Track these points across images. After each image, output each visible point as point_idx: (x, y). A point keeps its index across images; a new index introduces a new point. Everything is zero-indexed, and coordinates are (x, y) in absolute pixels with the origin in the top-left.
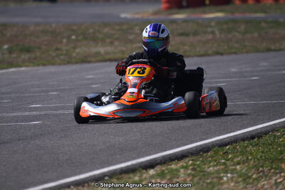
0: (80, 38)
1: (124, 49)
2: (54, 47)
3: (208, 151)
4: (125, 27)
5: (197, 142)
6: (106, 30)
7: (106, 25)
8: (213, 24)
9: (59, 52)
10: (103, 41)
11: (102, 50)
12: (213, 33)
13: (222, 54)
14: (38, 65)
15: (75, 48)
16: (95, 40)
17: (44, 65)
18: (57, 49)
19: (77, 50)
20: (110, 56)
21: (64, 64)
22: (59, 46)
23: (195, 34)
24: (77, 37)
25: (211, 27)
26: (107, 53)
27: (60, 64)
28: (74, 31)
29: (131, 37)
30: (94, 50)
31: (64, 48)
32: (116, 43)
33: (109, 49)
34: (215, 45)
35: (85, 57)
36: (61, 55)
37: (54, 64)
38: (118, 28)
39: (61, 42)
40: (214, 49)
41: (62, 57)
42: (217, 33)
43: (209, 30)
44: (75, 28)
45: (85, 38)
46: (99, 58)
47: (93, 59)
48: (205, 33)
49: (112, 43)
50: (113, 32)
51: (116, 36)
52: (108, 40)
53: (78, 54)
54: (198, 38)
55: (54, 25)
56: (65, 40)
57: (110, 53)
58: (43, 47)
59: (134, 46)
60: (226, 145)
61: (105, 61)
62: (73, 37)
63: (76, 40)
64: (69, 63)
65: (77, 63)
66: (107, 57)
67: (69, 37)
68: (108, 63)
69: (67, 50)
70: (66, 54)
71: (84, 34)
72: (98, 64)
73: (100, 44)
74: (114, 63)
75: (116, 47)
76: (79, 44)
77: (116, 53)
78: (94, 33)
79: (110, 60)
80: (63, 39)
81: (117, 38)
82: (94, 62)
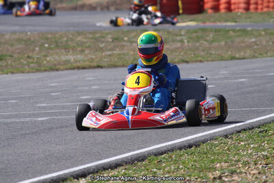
0: (53, 46)
1: (93, 57)
2: (26, 55)
3: (143, 160)
4: (98, 35)
5: (134, 150)
6: (79, 38)
7: (79, 33)
8: (183, 32)
9: (30, 60)
10: (74, 49)
11: (71, 58)
12: (182, 41)
13: (187, 62)
14: (7, 73)
15: (46, 56)
17: (13, 73)
18: (28, 57)
19: (48, 59)
20: (79, 64)
22: (31, 54)
24: (50, 45)
25: (181, 35)
26: (76, 61)
27: (29, 72)
28: (48, 39)
29: (102, 45)
30: (64, 58)
31: (36, 56)
32: (87, 52)
33: (79, 57)
34: (182, 53)
35: (55, 65)
36: (32, 63)
37: (22, 72)
38: (90, 36)
39: (34, 50)
40: (181, 57)
41: (32, 65)
42: (186, 41)
43: (179, 38)
44: (49, 36)
45: (57, 46)
46: (67, 66)
47: (61, 67)
48: (174, 41)
49: (82, 51)
50: (85, 40)
51: (87, 45)
52: (79, 49)
53: (48, 62)
55: (29, 33)
56: (37, 49)
57: (79, 61)
58: (16, 55)
59: (104, 54)
60: (162, 154)
61: (74, 69)
62: (46, 45)
63: (49, 48)
64: (38, 71)
65: (46, 71)
66: (75, 65)
67: (42, 45)
68: (75, 71)
69: (37, 58)
70: (37, 62)
71: (57, 42)
72: (66, 72)
73: (71, 52)
74: (82, 71)
75: (86, 56)
76: (51, 52)
77: (85, 61)
78: (67, 41)
79: (79, 68)
80: (36, 47)
81: (89, 47)
82: (63, 70)
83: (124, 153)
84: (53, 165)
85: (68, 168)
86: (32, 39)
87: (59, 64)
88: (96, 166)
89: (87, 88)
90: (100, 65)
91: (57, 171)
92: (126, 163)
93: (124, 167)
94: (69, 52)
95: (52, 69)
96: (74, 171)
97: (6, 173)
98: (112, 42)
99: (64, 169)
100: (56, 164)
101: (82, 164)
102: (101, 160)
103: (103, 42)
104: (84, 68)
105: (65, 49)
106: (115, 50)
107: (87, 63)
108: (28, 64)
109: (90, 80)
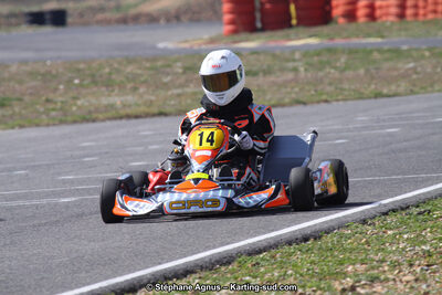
0: (86, 82)
1: (153, 98)
2: (44, 98)
3: (229, 263)
4: (159, 64)
5: (214, 247)
6: (129, 69)
7: (130, 61)
8: (297, 56)
9: (51, 106)
10: (121, 86)
11: (117, 100)
12: (295, 70)
13: (304, 103)
15: (75, 98)
16: (109, 84)
17: (21, 127)
18: (48, 101)
19: (79, 103)
20: (129, 111)
21: (54, 125)
22: (51, 96)
23: (268, 72)
24: (82, 80)
25: (294, 60)
26: (124, 105)
27: (48, 125)
28: (79, 70)
29: (167, 79)
30: (105, 101)
31: (59, 99)
32: (142, 90)
33: (130, 98)
34: (297, 89)
35: (90, 112)
36: (54, 109)
37: (38, 125)
38: (148, 65)
39: (56, 90)
40: (294, 96)
41: (53, 113)
42: (302, 69)
43: (291, 65)
44: (82, 66)
45: (94, 82)
46: (109, 115)
47: (101, 116)
48: (282, 70)
49: (135, 89)
50: (139, 72)
51: (142, 79)
52: (129, 86)
53: (79, 108)
54: (272, 78)
55: (49, 63)
56: (61, 87)
57: (130, 106)
58: (27, 98)
59: (170, 93)
60: (260, 252)
61: (121, 118)
62: (76, 81)
63: (81, 85)
64: (62, 122)
65: (75, 122)
66: (123, 112)
67: (70, 81)
68: (124, 121)
69: (62, 102)
70: (61, 109)
71: (93, 76)
72: (108, 123)
73: (116, 91)
74: (134, 121)
75: (141, 96)
76: (84, 92)
77: (138, 105)
78: (110, 74)
79: (128, 117)
80: (60, 83)
81: (145, 82)
82: (103, 120)
83: (199, 252)
84: (83, 274)
85: (107, 278)
86: (54, 72)
87: (97, 110)
88: (153, 274)
89: (141, 149)
90: (163, 110)
91: (89, 284)
92: (202, 268)
93: (198, 275)
94: (113, 91)
95: (85, 120)
96: (117, 284)
97: (7, 288)
98: (184, 73)
99: (101, 281)
100: (87, 272)
101: (130, 272)
102: (160, 264)
103: (168, 74)
104: (137, 117)
105: (107, 86)
106: (188, 86)
107: (143, 109)
108: (47, 112)
109: (146, 136)
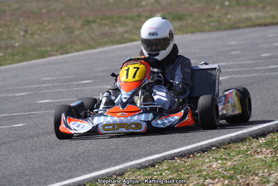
0: (233, 4)
1: (276, 13)
2: (206, 14)
9: (210, 19)
10: (255, 6)
11: (252, 15)
14: (187, 33)
15: (226, 14)
16: (247, 5)
17: (193, 32)
18: (209, 16)
19: (229, 17)
20: (261, 21)
21: (213, 31)
22: (211, 13)
24: (231, 3)
26: (257, 18)
27: (209, 31)
30: (245, 15)
31: (216, 15)
32: (268, 8)
33: (261, 14)
35: (235, 23)
36: (213, 22)
37: (203, 31)
39: (214, 8)
41: (212, 24)
45: (238, 4)
46: (248, 24)
47: (242, 25)
49: (263, 8)
52: (261, 5)
53: (229, 20)
56: (217, 7)
57: (260, 18)
58: (196, 15)
61: (254, 26)
62: (227, 3)
63: (229, 6)
64: (218, 29)
65: (226, 29)
66: (256, 22)
67: (223, 3)
68: (257, 29)
69: (218, 17)
70: (217, 21)
72: (246, 30)
73: (252, 9)
74: (263, 28)
75: (268, 12)
76: (231, 10)
77: (265, 18)
79: (260, 25)
80: (216, 4)
81: (270, 3)
82: (244, 28)
87: (240, 21)
89: (268, 45)
94: (250, 9)
95: (232, 28)
104: (265, 25)
107: (269, 20)
108: (208, 23)
109: (270, 38)
